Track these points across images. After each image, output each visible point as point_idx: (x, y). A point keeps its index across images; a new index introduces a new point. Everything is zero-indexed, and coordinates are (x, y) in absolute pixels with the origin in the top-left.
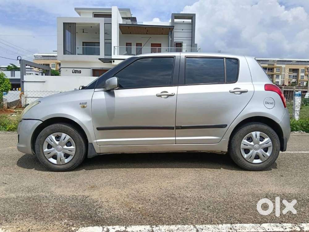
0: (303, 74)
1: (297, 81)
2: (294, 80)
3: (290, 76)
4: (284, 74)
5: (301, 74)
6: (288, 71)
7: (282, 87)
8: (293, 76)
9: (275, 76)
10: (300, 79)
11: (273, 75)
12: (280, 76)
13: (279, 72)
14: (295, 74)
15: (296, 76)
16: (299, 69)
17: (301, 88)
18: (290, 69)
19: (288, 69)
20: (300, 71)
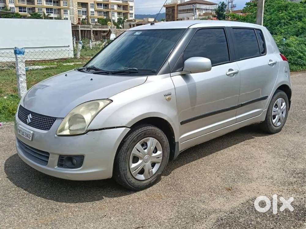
0: (93, 10)
1: (87, 18)
2: (84, 17)
3: (79, 11)
4: (73, 9)
5: (91, 10)
6: (77, 5)
7: (78, 26)
8: (83, 12)
9: (62, 11)
10: (90, 15)
11: (59, 10)
12: (68, 12)
13: (67, 5)
14: (84, 9)
15: (85, 12)
16: (87, 3)
17: (98, 27)
18: (78, 3)
19: (76, 3)
20: (89, 5)
